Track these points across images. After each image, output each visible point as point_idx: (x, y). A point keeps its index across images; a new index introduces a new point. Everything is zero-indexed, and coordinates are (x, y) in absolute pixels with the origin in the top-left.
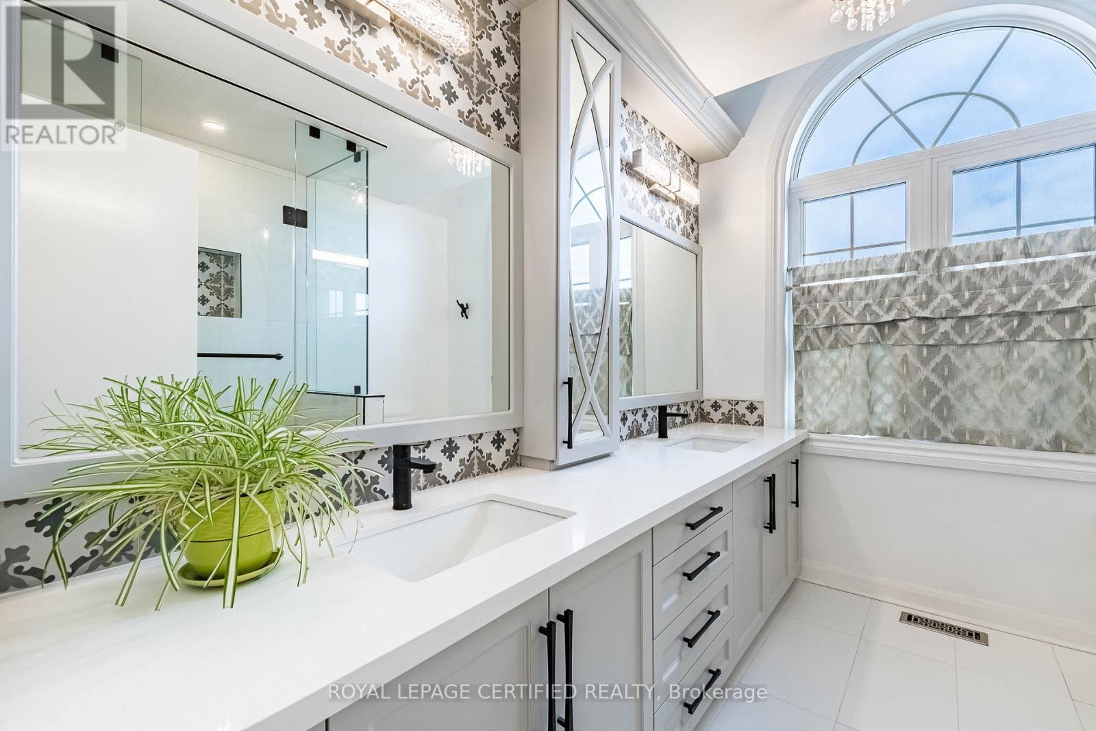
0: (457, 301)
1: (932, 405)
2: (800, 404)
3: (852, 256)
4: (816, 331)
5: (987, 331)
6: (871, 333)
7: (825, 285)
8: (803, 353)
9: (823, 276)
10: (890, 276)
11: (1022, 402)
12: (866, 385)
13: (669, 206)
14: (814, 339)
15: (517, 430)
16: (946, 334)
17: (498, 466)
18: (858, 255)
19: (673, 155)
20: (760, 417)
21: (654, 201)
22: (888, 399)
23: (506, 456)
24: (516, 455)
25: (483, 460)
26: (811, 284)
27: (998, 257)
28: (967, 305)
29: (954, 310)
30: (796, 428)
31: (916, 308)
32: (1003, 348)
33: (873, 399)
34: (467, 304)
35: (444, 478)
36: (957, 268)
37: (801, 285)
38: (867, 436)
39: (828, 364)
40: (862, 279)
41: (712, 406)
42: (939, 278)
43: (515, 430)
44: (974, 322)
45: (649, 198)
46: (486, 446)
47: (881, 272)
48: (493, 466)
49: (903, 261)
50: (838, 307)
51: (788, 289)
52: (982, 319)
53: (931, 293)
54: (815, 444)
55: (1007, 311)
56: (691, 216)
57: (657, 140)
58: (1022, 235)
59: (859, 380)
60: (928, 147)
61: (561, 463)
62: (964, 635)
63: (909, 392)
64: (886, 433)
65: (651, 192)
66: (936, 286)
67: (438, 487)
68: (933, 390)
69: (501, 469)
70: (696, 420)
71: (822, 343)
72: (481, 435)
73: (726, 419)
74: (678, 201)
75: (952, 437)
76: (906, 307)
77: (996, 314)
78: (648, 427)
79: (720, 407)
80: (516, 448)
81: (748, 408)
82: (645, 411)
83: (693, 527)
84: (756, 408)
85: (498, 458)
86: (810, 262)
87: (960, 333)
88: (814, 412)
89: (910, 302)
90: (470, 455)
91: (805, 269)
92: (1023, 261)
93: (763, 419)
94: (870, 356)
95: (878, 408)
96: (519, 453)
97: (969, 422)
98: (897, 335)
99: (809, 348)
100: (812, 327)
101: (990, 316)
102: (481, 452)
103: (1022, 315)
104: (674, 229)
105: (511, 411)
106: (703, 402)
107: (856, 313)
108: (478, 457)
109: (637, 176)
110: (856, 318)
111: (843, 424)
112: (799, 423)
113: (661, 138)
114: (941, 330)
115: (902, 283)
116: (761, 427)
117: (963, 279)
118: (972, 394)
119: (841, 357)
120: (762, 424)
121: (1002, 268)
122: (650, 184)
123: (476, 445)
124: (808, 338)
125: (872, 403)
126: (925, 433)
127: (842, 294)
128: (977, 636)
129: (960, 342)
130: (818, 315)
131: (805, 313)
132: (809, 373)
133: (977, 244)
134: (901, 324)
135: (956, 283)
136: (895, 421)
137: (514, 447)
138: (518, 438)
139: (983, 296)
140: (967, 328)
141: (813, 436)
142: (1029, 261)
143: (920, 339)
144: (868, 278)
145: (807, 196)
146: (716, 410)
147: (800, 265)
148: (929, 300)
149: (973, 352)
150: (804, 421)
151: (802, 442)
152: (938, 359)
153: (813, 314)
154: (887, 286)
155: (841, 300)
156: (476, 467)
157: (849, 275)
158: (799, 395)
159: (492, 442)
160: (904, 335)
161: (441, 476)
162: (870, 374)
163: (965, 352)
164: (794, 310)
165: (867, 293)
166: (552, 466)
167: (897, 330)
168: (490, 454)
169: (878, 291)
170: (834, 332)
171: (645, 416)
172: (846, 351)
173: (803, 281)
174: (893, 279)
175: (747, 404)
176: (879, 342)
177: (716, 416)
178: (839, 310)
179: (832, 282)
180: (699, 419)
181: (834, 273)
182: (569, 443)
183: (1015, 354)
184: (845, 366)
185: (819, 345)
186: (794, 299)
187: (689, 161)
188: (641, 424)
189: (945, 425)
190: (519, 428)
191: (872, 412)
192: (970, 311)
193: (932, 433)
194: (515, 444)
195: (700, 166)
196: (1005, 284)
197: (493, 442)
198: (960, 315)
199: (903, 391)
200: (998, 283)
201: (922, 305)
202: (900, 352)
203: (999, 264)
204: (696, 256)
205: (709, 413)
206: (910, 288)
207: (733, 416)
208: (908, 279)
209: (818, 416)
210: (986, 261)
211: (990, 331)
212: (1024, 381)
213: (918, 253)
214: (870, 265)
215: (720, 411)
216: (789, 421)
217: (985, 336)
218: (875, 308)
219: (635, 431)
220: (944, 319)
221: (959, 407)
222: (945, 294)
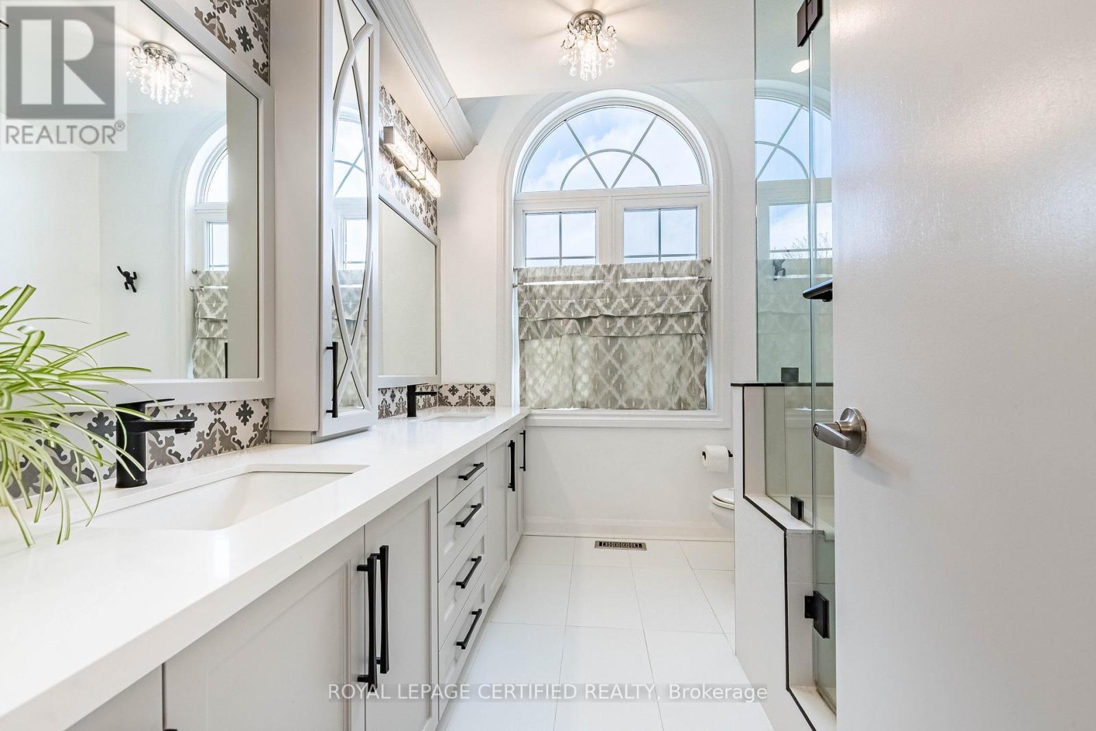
0: (119, 268)
1: (613, 382)
2: (523, 385)
3: (561, 264)
4: (535, 323)
5: (644, 327)
6: (574, 326)
7: (542, 285)
8: (526, 342)
9: (541, 278)
10: (586, 282)
11: (663, 377)
12: (571, 368)
13: (413, 193)
14: (534, 330)
15: (266, 402)
16: (621, 328)
17: (245, 443)
18: (565, 262)
19: (417, 143)
20: (493, 398)
21: (401, 184)
22: (585, 378)
23: (254, 431)
24: (265, 430)
25: (227, 435)
26: (531, 284)
27: (650, 275)
28: (633, 308)
29: (625, 311)
30: (521, 406)
31: (603, 308)
32: (653, 339)
33: (576, 378)
34: (135, 273)
35: (177, 455)
36: (627, 281)
37: (524, 284)
38: (572, 409)
39: (544, 352)
40: (568, 283)
41: (450, 391)
42: (617, 286)
43: (263, 402)
44: (636, 321)
45: (397, 179)
46: (230, 417)
47: (581, 278)
48: (239, 442)
49: (594, 271)
50: (552, 304)
51: (514, 286)
52: (641, 318)
53: (612, 298)
54: (536, 418)
55: (655, 312)
56: (431, 208)
57: (403, 125)
58: (662, 261)
59: (566, 363)
60: (610, 186)
61: (325, 432)
62: (633, 547)
63: (599, 373)
64: (585, 405)
65: (399, 174)
66: (615, 292)
67: (168, 467)
68: (614, 371)
69: (248, 446)
70: (435, 404)
71: (540, 334)
72: (224, 404)
73: (463, 402)
74: (421, 190)
75: (624, 405)
76: (597, 307)
77: (649, 315)
78: (395, 408)
79: (457, 391)
80: (265, 422)
81: (482, 391)
82: (393, 392)
83: (465, 478)
84: (489, 390)
85: (245, 433)
86: (531, 264)
87: (629, 328)
88: (534, 392)
89: (600, 304)
90: (210, 428)
91: (528, 270)
92: (663, 279)
93: (494, 400)
94: (574, 344)
95: (579, 386)
96: (270, 428)
97: (634, 393)
98: (591, 329)
99: (530, 338)
100: (533, 320)
101: (646, 316)
102: (224, 425)
103: (663, 316)
104: (417, 216)
105: (260, 378)
106: (441, 387)
107: (564, 310)
108: (220, 432)
109: (386, 153)
110: (564, 314)
111: (554, 402)
112: (523, 401)
113: (406, 124)
114: (618, 325)
115: (595, 288)
116: (493, 407)
117: (631, 289)
118: (636, 372)
119: (553, 345)
120: (494, 404)
121: (652, 282)
122: (397, 165)
123: (217, 416)
124: (529, 329)
125: (575, 382)
126: (609, 403)
127: (554, 294)
128: (640, 546)
129: (629, 335)
130: (537, 309)
131: (527, 306)
132: (531, 360)
133: (639, 264)
134: (594, 320)
135: (626, 291)
136: (590, 395)
137: (263, 421)
138: (267, 411)
139: (642, 302)
140: (633, 325)
141: (534, 411)
142: (666, 279)
143: (606, 332)
144: (571, 283)
145: (527, 208)
146: (453, 394)
147: (523, 266)
148: (611, 303)
149: (636, 342)
150: (527, 400)
151: (526, 417)
152: (616, 347)
153: (533, 308)
154: (585, 290)
155: (553, 298)
156: (218, 443)
157: (559, 278)
158: (523, 378)
159: (237, 414)
160: (596, 329)
161: (173, 452)
162: (574, 359)
163: (632, 342)
164: (519, 304)
165: (571, 294)
166: (314, 438)
167: (591, 325)
168: (235, 428)
169: (579, 294)
170: (549, 325)
171: (393, 396)
172: (557, 340)
173: (525, 280)
174: (589, 284)
175: (481, 387)
176: (579, 334)
177: (453, 399)
178: (552, 307)
179: (547, 283)
180: (438, 404)
181: (548, 275)
182: (334, 413)
183: (659, 343)
184: (557, 353)
185: (537, 334)
186: (519, 295)
187: (430, 155)
188: (389, 404)
189: (621, 396)
190: (268, 399)
191: (575, 390)
192: (634, 313)
193: (612, 403)
194: (264, 418)
195: (438, 162)
196: (653, 295)
197: (239, 414)
198: (629, 315)
199: (595, 372)
200: (650, 293)
201: (607, 306)
202: (592, 341)
203: (650, 280)
204: (436, 247)
205: (447, 397)
206: (599, 293)
207: (469, 399)
208: (598, 285)
209: (538, 395)
210: (643, 277)
211: (646, 327)
212: (664, 362)
213: (604, 266)
214: (573, 272)
215: (457, 395)
216: (515, 401)
217: (644, 331)
218: (577, 306)
219: (384, 412)
220: (620, 317)
221: (629, 383)
222: (620, 299)
